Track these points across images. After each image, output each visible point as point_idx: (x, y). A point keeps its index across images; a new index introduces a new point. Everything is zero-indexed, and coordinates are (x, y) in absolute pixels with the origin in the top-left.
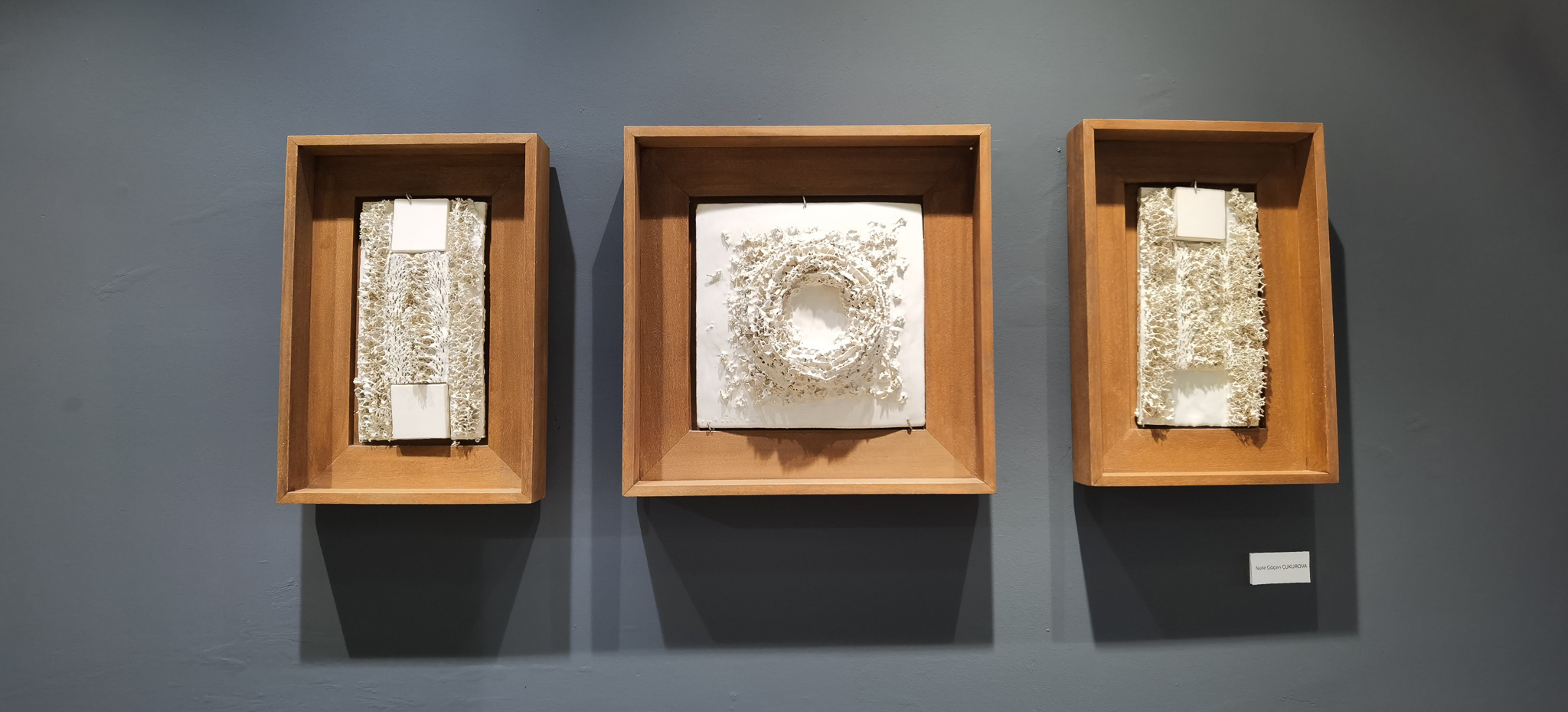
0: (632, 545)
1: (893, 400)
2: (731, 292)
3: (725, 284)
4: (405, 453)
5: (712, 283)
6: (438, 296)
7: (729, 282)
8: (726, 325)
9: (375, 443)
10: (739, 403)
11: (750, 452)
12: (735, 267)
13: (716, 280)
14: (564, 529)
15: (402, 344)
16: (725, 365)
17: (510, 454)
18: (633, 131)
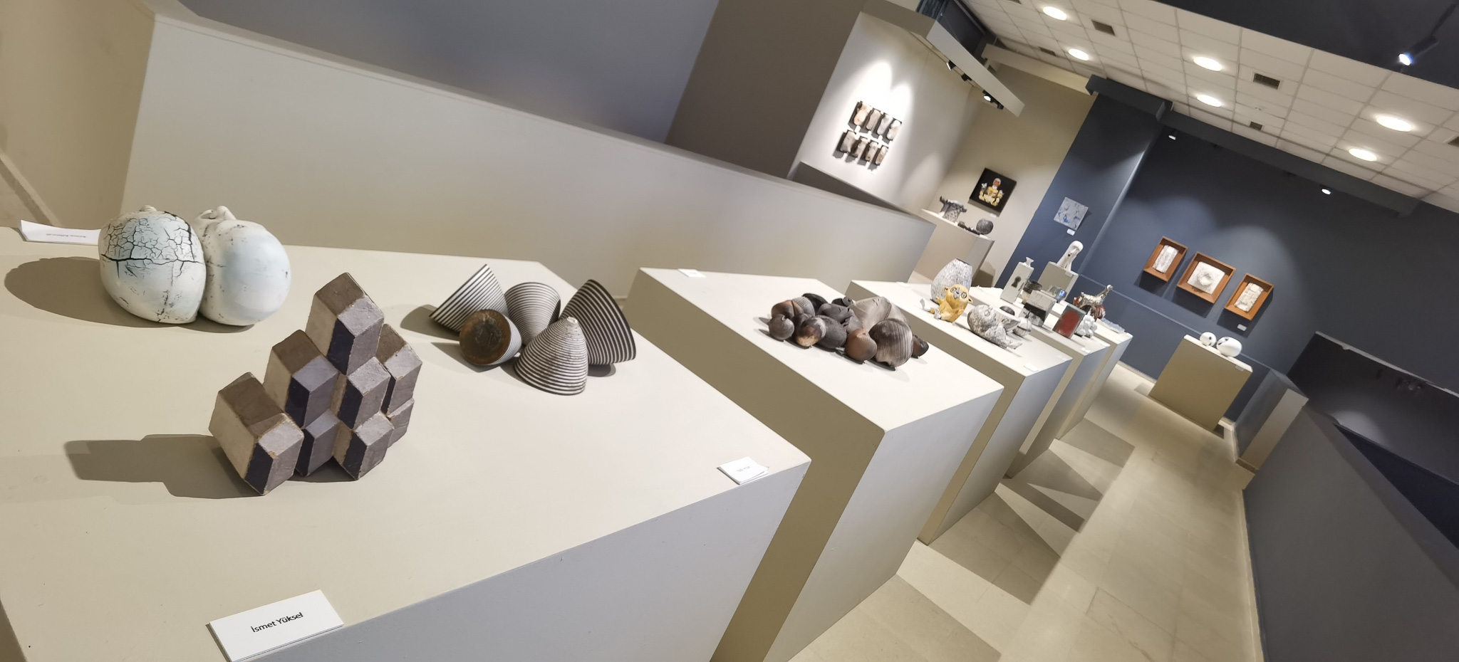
2: (1199, 271)
4: (1156, 271)
5: (1198, 269)
8: (1197, 274)
9: (1153, 268)
10: (1193, 282)
11: (1191, 287)
15: (1162, 261)
16: (1194, 278)
17: (1167, 276)
18: (1198, 252)
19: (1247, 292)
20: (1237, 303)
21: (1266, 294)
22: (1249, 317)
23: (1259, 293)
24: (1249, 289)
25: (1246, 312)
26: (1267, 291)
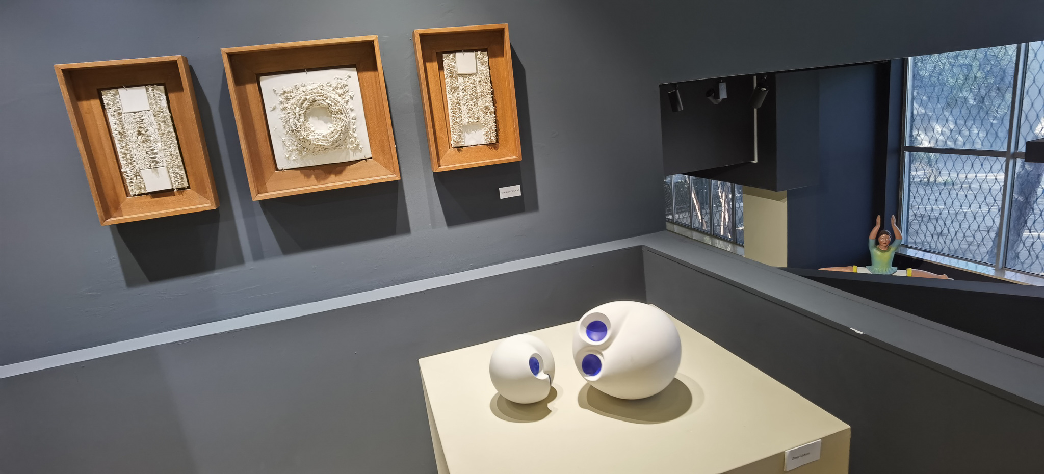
0: (261, 219)
1: (357, 148)
2: (281, 113)
3: (278, 110)
4: (154, 197)
5: (272, 110)
6: (152, 130)
7: (280, 109)
8: (282, 127)
9: (139, 195)
10: (294, 158)
11: (302, 177)
12: (281, 103)
13: (274, 109)
14: (231, 217)
15: (141, 152)
16: (285, 143)
17: (201, 191)
18: (226, 50)
19: (455, 89)
20: (454, 136)
21: (505, 63)
22: (510, 154)
23: (484, 69)
24: (455, 76)
25: (493, 145)
26: (501, 53)
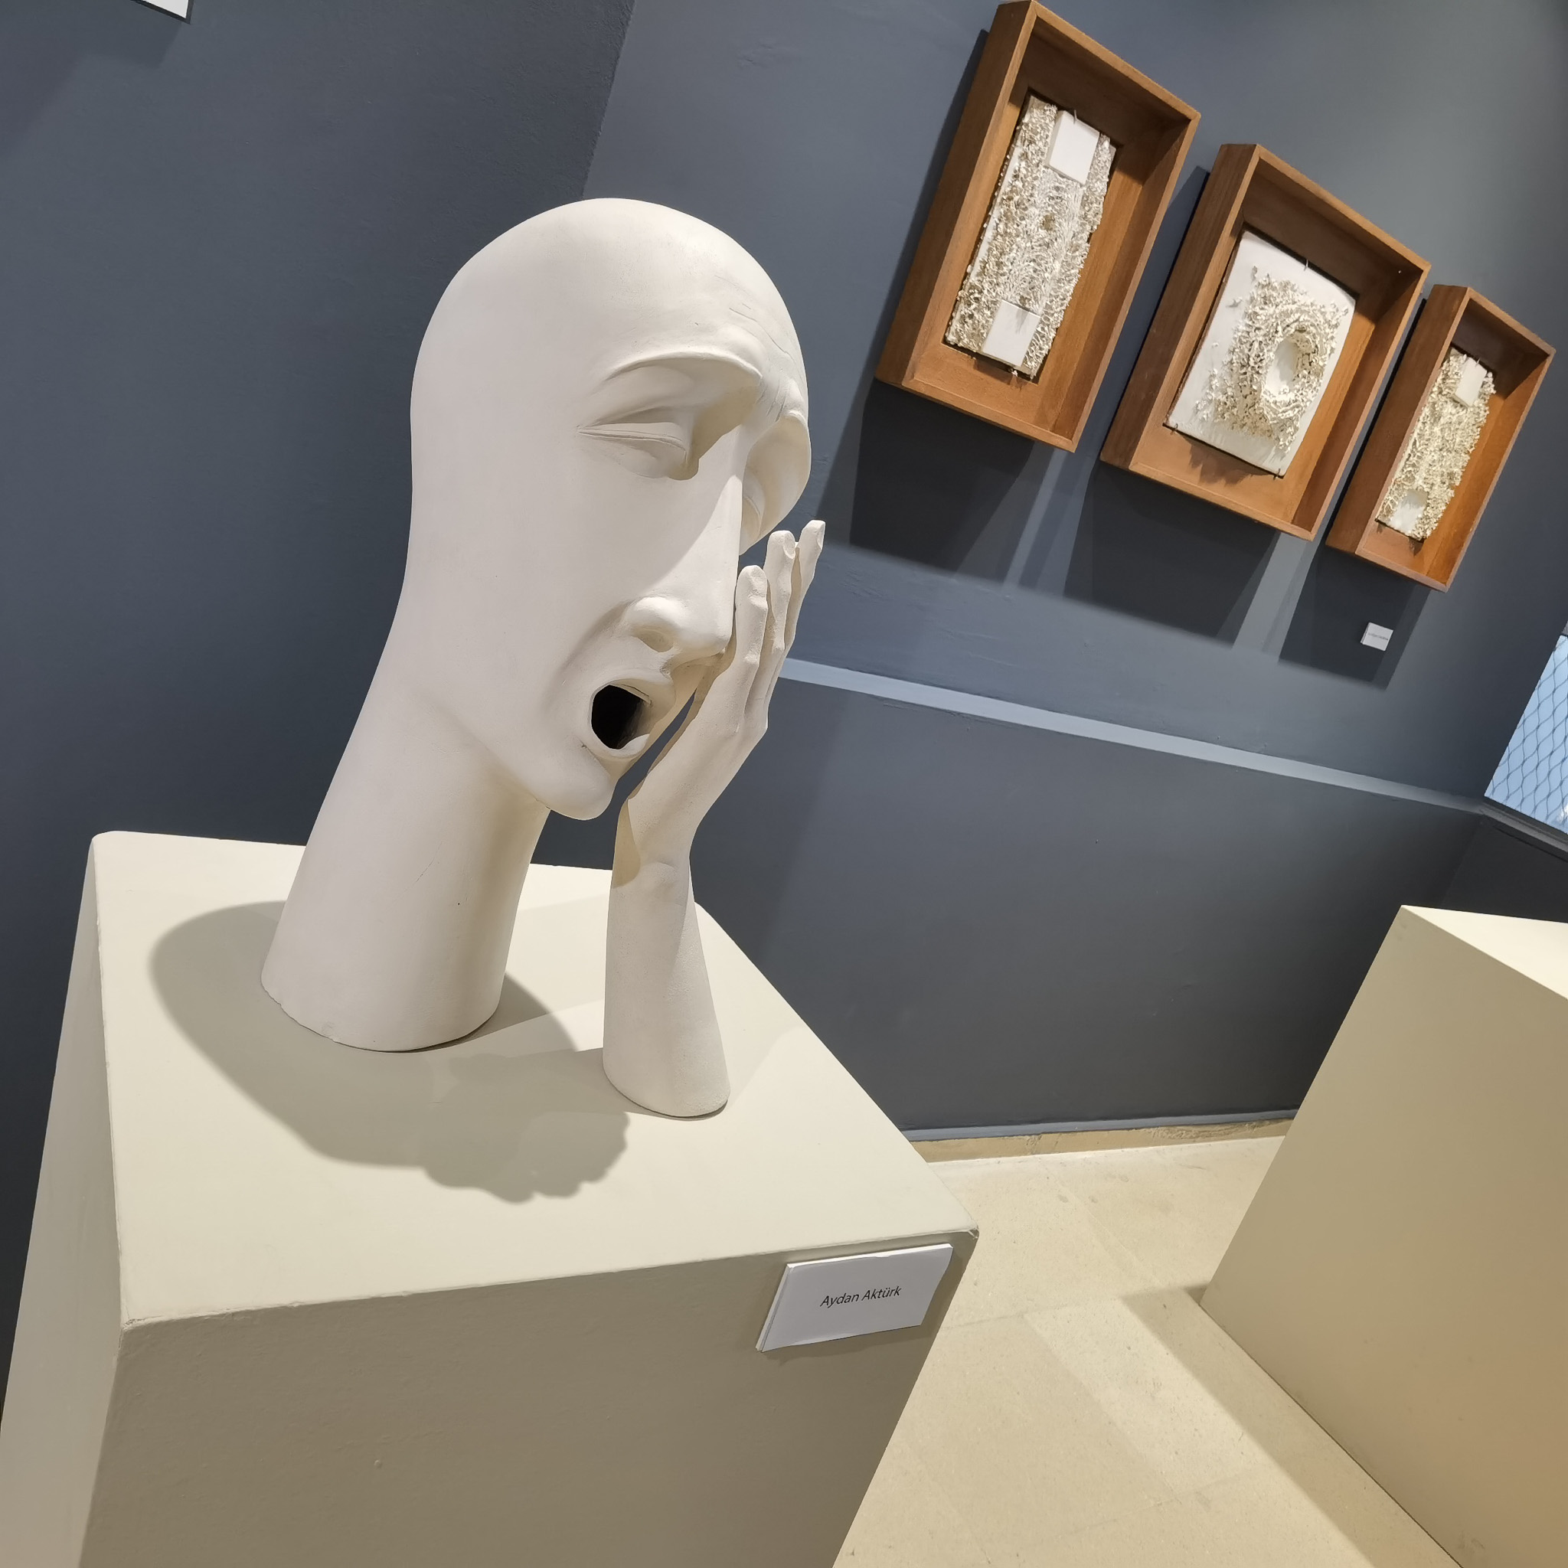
3: (1239, 312)
5: (1231, 306)
7: (1243, 312)
9: (962, 349)
10: (1205, 416)
11: (1187, 459)
12: (1252, 299)
13: (1235, 305)
15: (1026, 264)
16: (1211, 381)
18: (1261, 153)
23: (1481, 406)
25: (1416, 544)
